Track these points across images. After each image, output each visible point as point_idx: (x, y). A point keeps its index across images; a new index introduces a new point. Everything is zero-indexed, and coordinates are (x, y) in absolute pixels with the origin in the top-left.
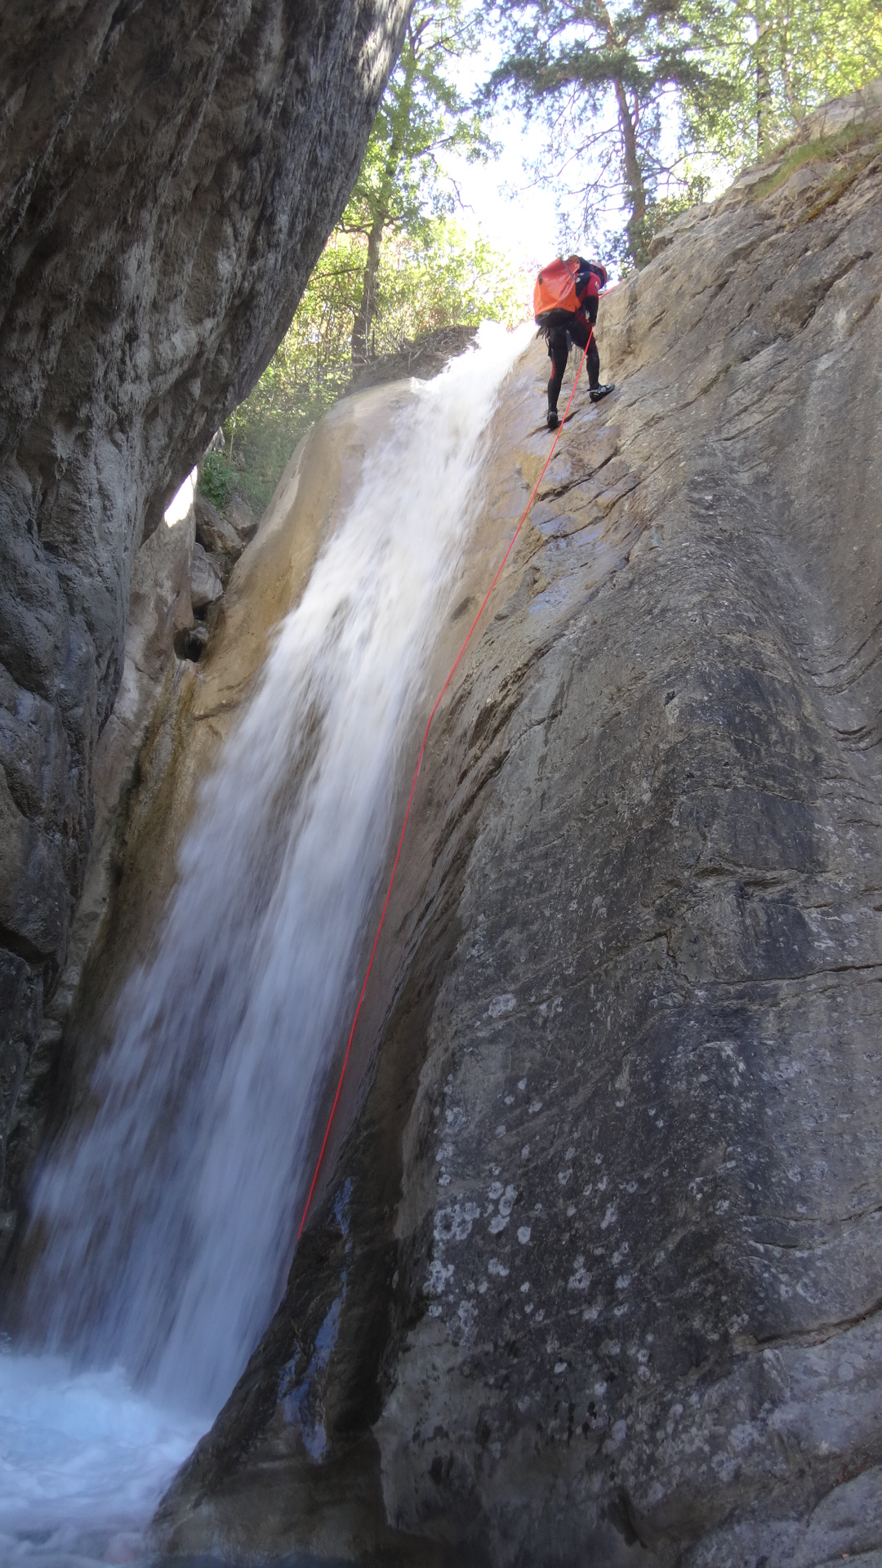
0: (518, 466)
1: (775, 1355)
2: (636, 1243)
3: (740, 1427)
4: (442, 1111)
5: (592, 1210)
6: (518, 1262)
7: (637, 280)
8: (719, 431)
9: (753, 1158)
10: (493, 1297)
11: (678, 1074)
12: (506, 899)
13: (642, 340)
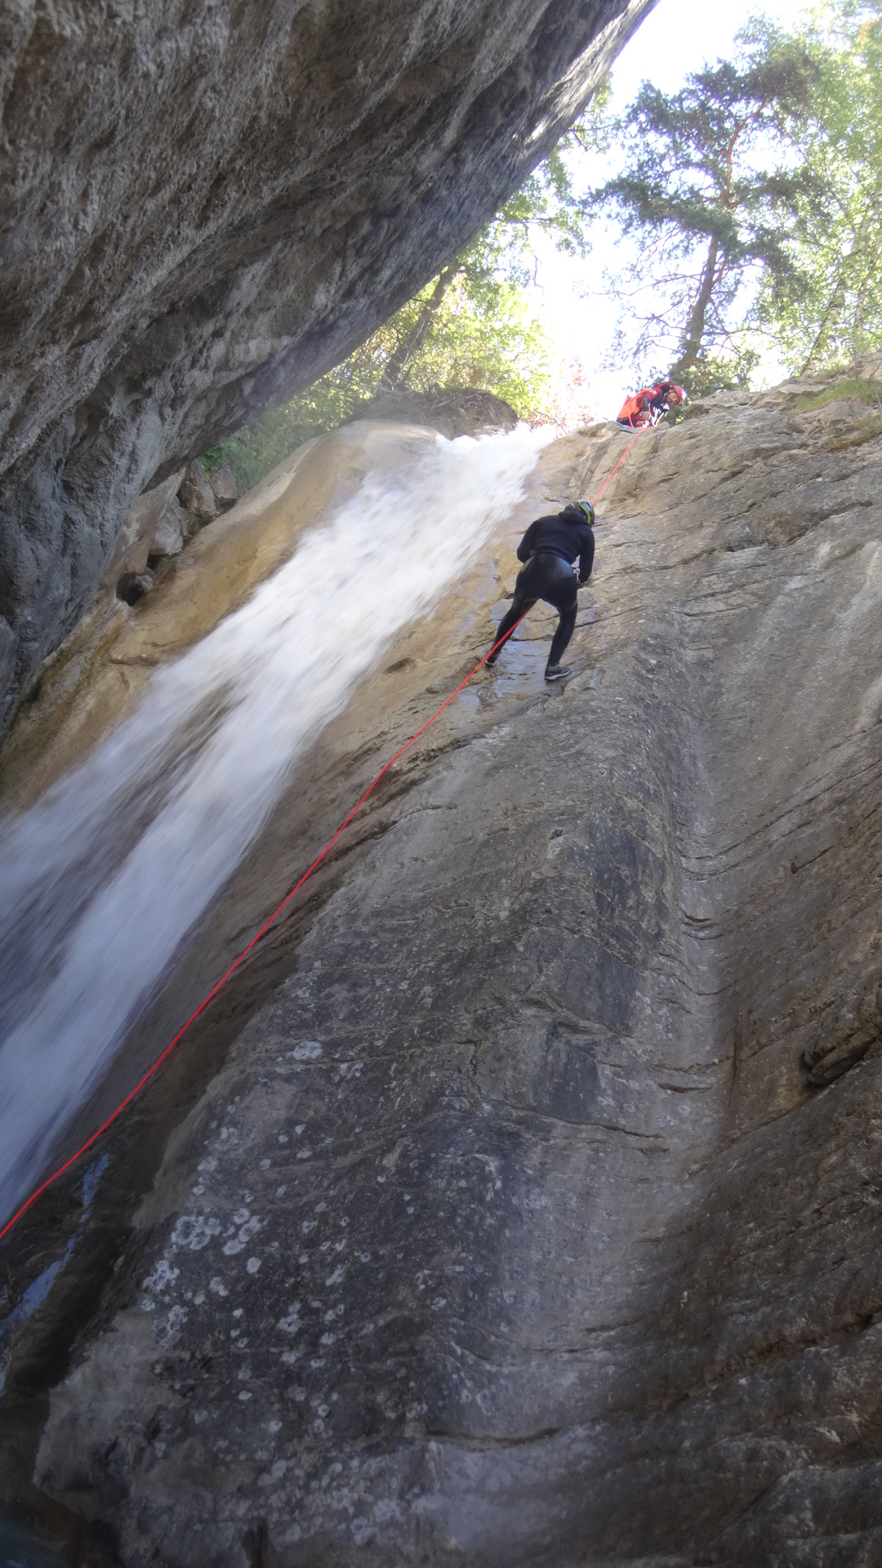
0: (497, 557)
1: (438, 1449)
2: (352, 1309)
3: (386, 1501)
4: (219, 1126)
5: (323, 1265)
6: (239, 1288)
7: (664, 435)
8: (684, 604)
9: (479, 1269)
10: (206, 1311)
11: (442, 1171)
12: (346, 956)
13: (648, 489)
